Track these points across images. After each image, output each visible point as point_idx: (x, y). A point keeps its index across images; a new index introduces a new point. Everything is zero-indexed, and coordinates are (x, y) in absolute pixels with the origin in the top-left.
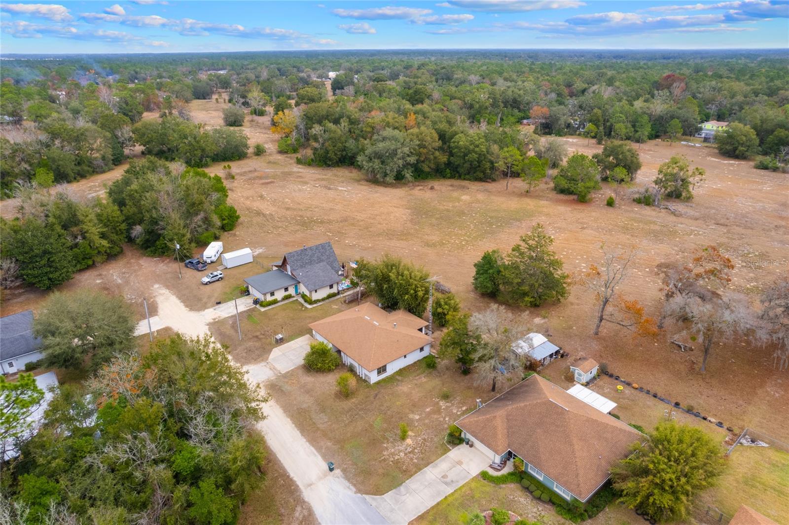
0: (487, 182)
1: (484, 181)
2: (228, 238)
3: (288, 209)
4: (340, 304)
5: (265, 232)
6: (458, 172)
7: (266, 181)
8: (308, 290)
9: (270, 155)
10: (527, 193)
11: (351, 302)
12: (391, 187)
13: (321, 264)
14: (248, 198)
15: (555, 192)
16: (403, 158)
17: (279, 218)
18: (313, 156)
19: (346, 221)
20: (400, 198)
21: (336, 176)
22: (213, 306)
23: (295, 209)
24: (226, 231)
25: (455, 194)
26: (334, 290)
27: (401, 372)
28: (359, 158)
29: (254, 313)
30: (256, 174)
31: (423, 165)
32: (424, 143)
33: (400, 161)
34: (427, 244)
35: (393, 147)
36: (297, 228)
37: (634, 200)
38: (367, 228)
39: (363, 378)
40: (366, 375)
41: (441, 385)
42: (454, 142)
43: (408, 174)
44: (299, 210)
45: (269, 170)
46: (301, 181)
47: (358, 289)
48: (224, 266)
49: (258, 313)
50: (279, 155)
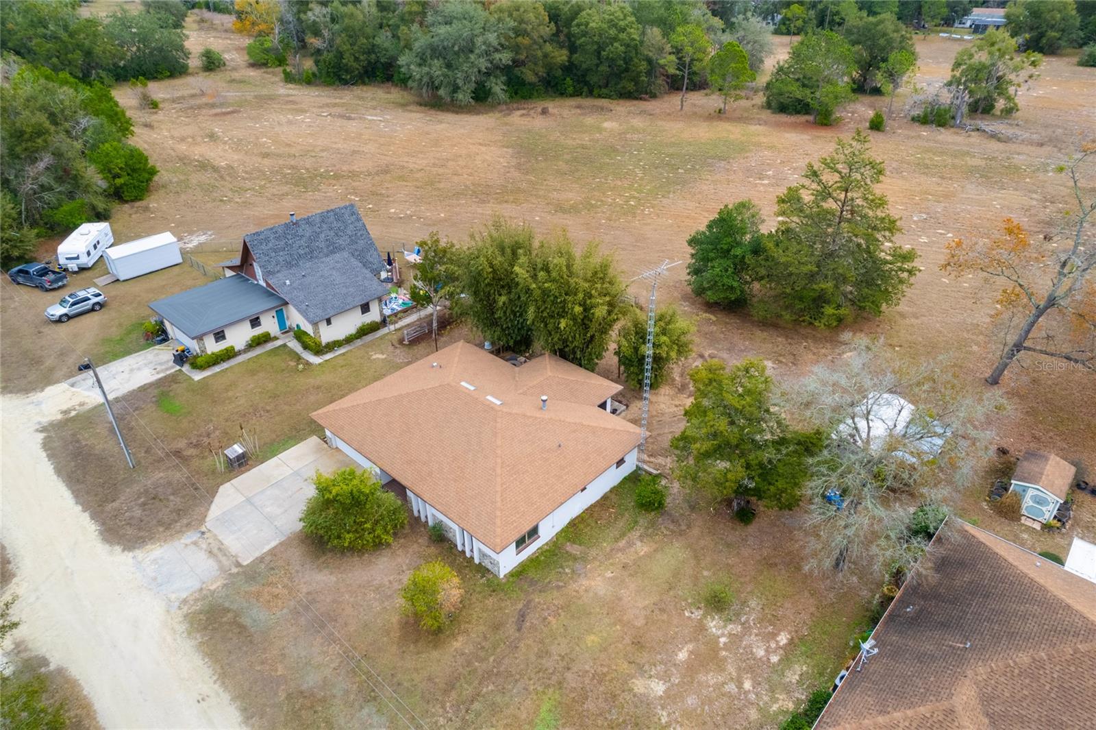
0: (641, 99)
1: (636, 98)
2: (130, 215)
3: (266, 155)
4: (391, 348)
5: (214, 200)
6: (586, 83)
7: (223, 110)
8: (307, 319)
9: (234, 69)
10: (720, 114)
11: (415, 342)
12: (467, 113)
13: (337, 256)
14: (183, 139)
15: (769, 111)
16: (487, 53)
17: (246, 172)
18: (315, 69)
19: (386, 172)
20: (487, 129)
21: (362, 98)
22: (71, 375)
23: (279, 156)
24: (126, 202)
25: (589, 120)
26: (374, 315)
27: (574, 529)
28: (402, 60)
29: (175, 386)
30: (204, 100)
31: (524, 70)
32: (524, 26)
33: (481, 60)
34: (560, 208)
35: (466, 33)
36: (286, 189)
37: (913, 119)
38: (432, 183)
39: (477, 561)
40: (483, 555)
41: (693, 562)
42: (578, 25)
43: (497, 87)
44: (289, 156)
45: (232, 94)
46: (294, 109)
47: (430, 309)
48: (114, 275)
49: (184, 385)
50: (251, 69)
